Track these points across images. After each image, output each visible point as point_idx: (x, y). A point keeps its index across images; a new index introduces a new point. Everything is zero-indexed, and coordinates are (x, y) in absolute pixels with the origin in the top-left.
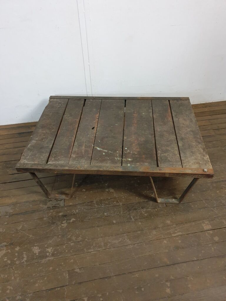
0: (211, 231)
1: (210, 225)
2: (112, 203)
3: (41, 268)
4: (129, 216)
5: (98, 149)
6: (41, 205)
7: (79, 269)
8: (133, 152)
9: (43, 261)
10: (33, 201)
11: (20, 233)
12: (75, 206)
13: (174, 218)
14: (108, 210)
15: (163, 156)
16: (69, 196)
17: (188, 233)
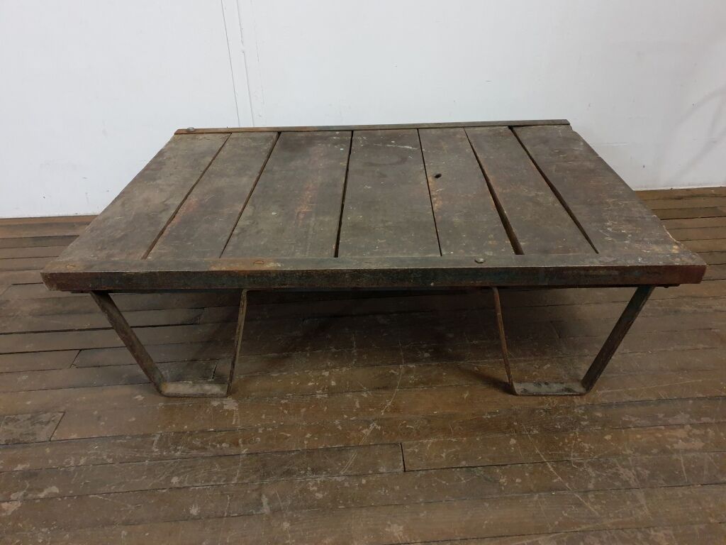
2: (214, 447)
4: (255, 495)
13: (422, 515)
14: (191, 467)
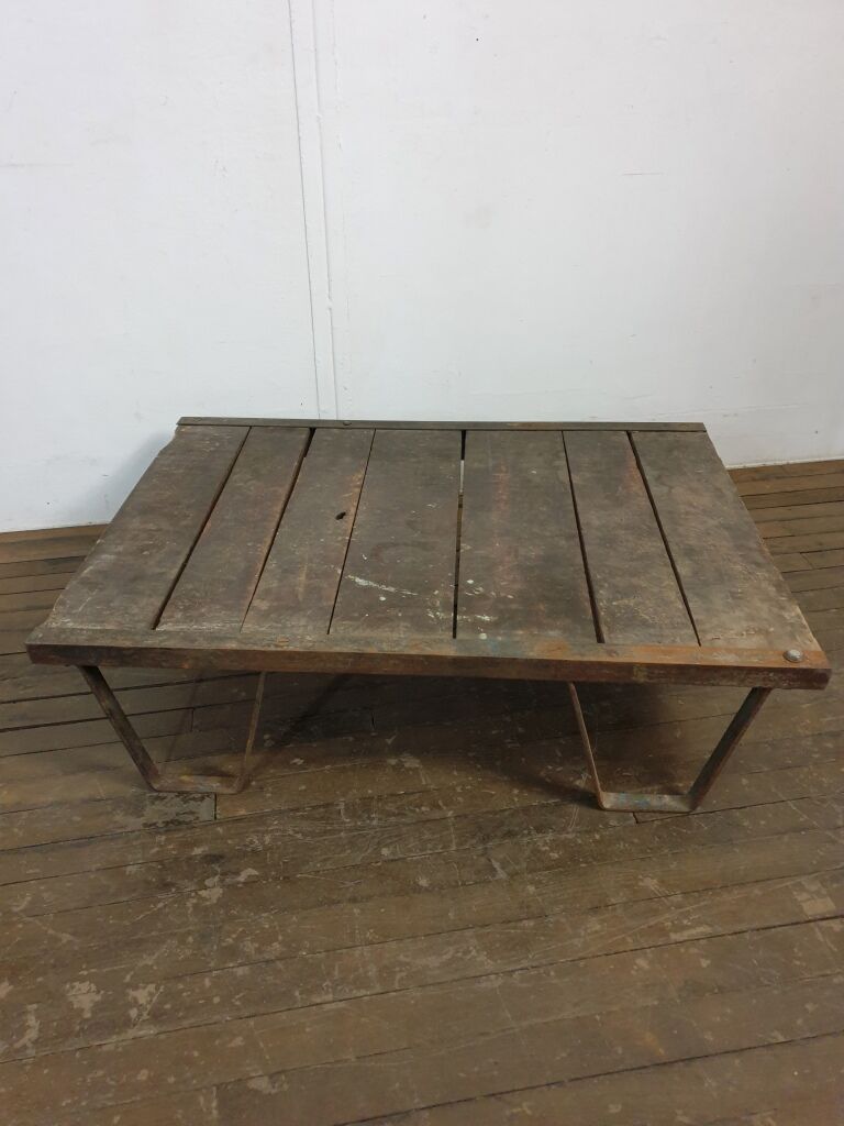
0: (838, 921)
1: (829, 899)
2: (414, 811)
3: (100, 1073)
4: (483, 860)
5: (361, 582)
6: (119, 817)
7: (266, 1078)
8: (498, 594)
9: (111, 1043)
10: (85, 801)
11: (20, 926)
12: (260, 819)
13: (672, 866)
14: (396, 836)
15: (618, 606)
16: (236, 784)
17: (738, 928)
